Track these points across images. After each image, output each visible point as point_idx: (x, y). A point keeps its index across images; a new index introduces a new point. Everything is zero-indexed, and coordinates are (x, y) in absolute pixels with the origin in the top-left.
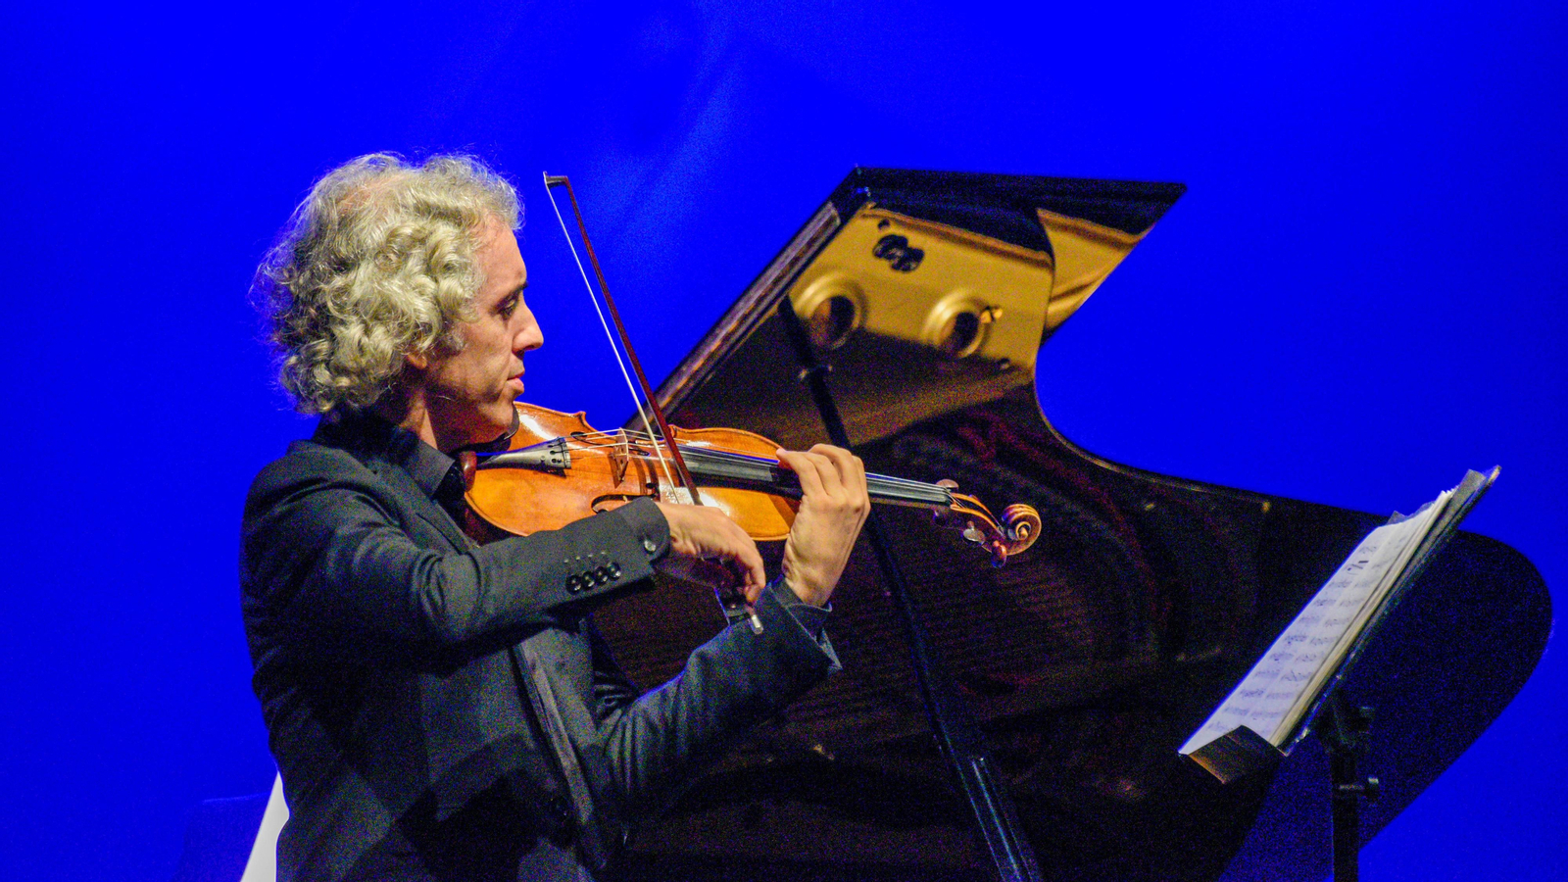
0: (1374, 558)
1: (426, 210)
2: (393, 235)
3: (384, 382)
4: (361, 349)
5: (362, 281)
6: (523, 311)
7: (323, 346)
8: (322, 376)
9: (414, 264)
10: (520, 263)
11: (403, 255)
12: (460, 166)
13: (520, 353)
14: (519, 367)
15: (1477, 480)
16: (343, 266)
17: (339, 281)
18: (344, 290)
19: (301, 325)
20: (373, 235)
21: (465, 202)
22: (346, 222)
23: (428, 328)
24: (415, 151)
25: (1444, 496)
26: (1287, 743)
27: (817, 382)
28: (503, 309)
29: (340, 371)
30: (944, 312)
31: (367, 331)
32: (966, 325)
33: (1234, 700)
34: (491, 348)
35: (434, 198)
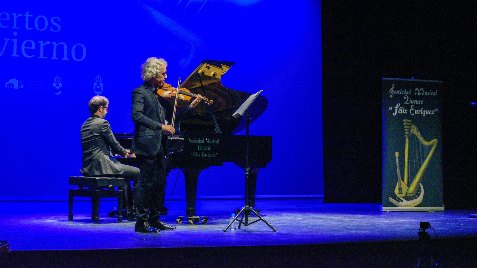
0: (251, 98)
1: (157, 63)
2: (153, 65)
3: (150, 79)
4: (148, 75)
5: (150, 69)
6: (166, 74)
7: (145, 74)
8: (144, 77)
9: (155, 68)
10: (166, 70)
11: (154, 67)
12: (162, 60)
13: (164, 78)
14: (164, 80)
15: (261, 91)
16: (148, 67)
17: (147, 68)
18: (148, 69)
19: (144, 72)
20: (152, 64)
21: (161, 63)
22: (150, 63)
23: (154, 74)
24: (158, 57)
25: (258, 92)
26: (242, 115)
27: (200, 79)
28: (163, 74)
29: (146, 77)
30: (212, 73)
31: (149, 74)
32: (214, 75)
33: (238, 110)
34: (161, 77)
35: (158, 62)
